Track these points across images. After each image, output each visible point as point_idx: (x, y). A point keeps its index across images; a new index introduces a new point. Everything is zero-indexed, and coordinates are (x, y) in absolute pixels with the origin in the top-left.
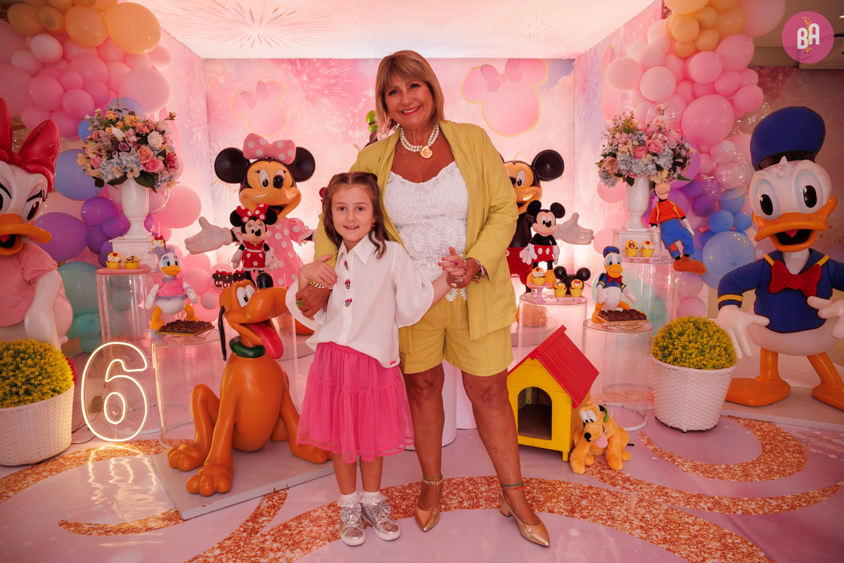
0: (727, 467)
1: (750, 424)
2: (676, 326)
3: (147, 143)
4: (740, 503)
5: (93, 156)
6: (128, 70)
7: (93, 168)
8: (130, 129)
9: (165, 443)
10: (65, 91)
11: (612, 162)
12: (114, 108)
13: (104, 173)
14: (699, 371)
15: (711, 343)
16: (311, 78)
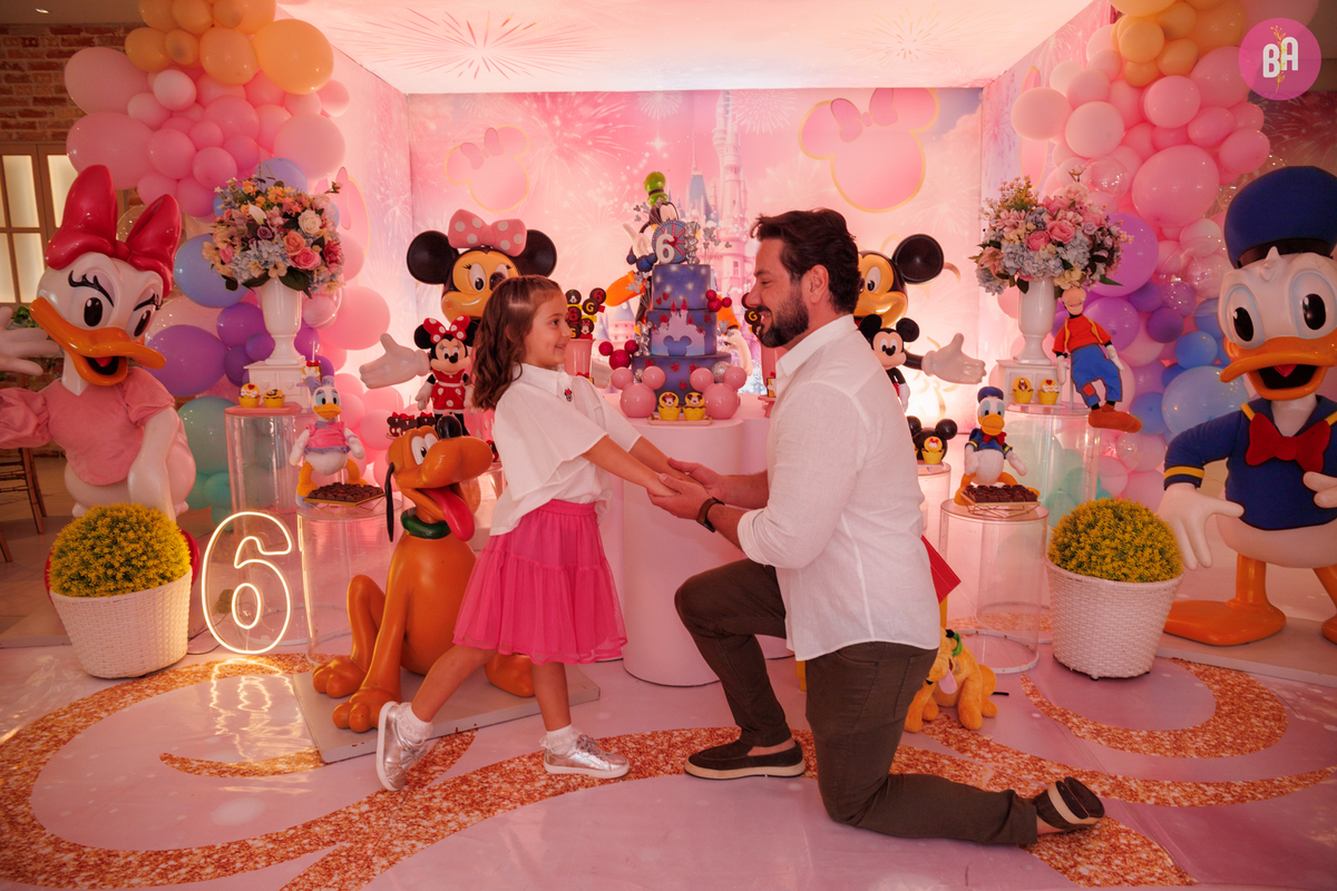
0: (1151, 735)
1: (1205, 673)
2: (1085, 513)
3: (297, 227)
4: (1157, 788)
5: (222, 246)
6: (286, 116)
7: (223, 263)
8: (275, 208)
9: (314, 659)
10: (197, 150)
11: (993, 256)
12: (254, 176)
13: (238, 270)
14: (1116, 583)
15: (1137, 541)
16: (566, 123)
